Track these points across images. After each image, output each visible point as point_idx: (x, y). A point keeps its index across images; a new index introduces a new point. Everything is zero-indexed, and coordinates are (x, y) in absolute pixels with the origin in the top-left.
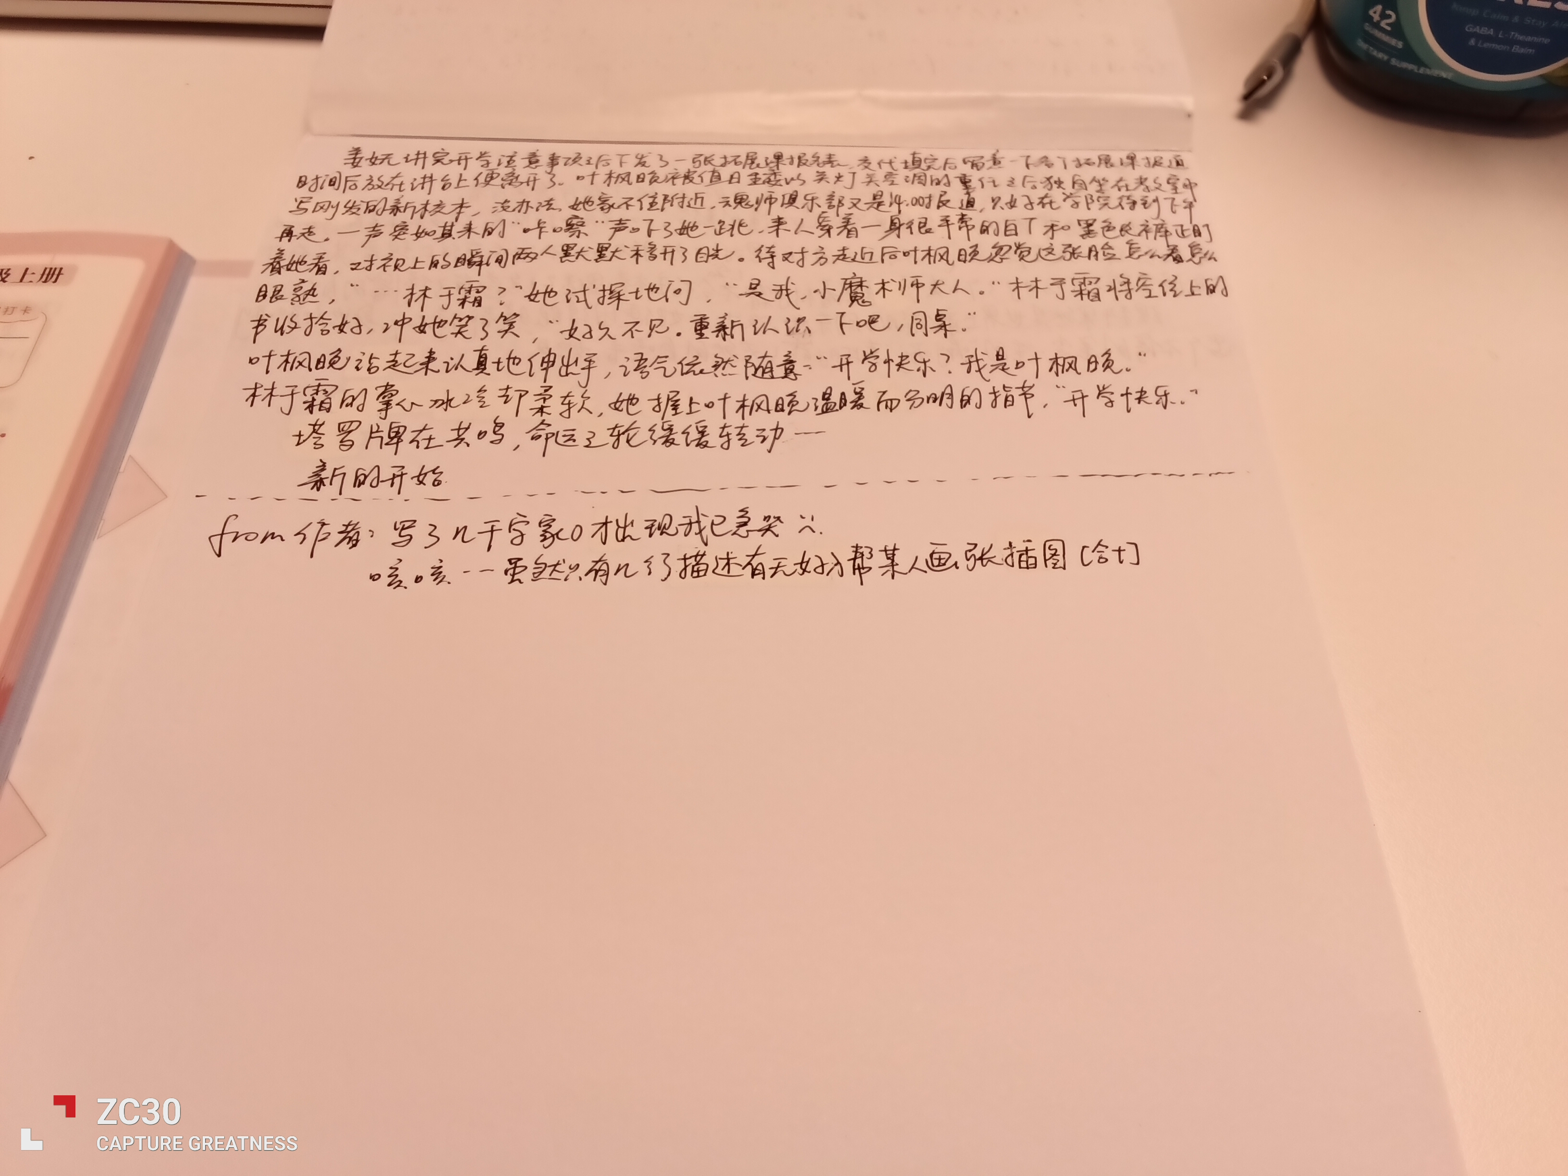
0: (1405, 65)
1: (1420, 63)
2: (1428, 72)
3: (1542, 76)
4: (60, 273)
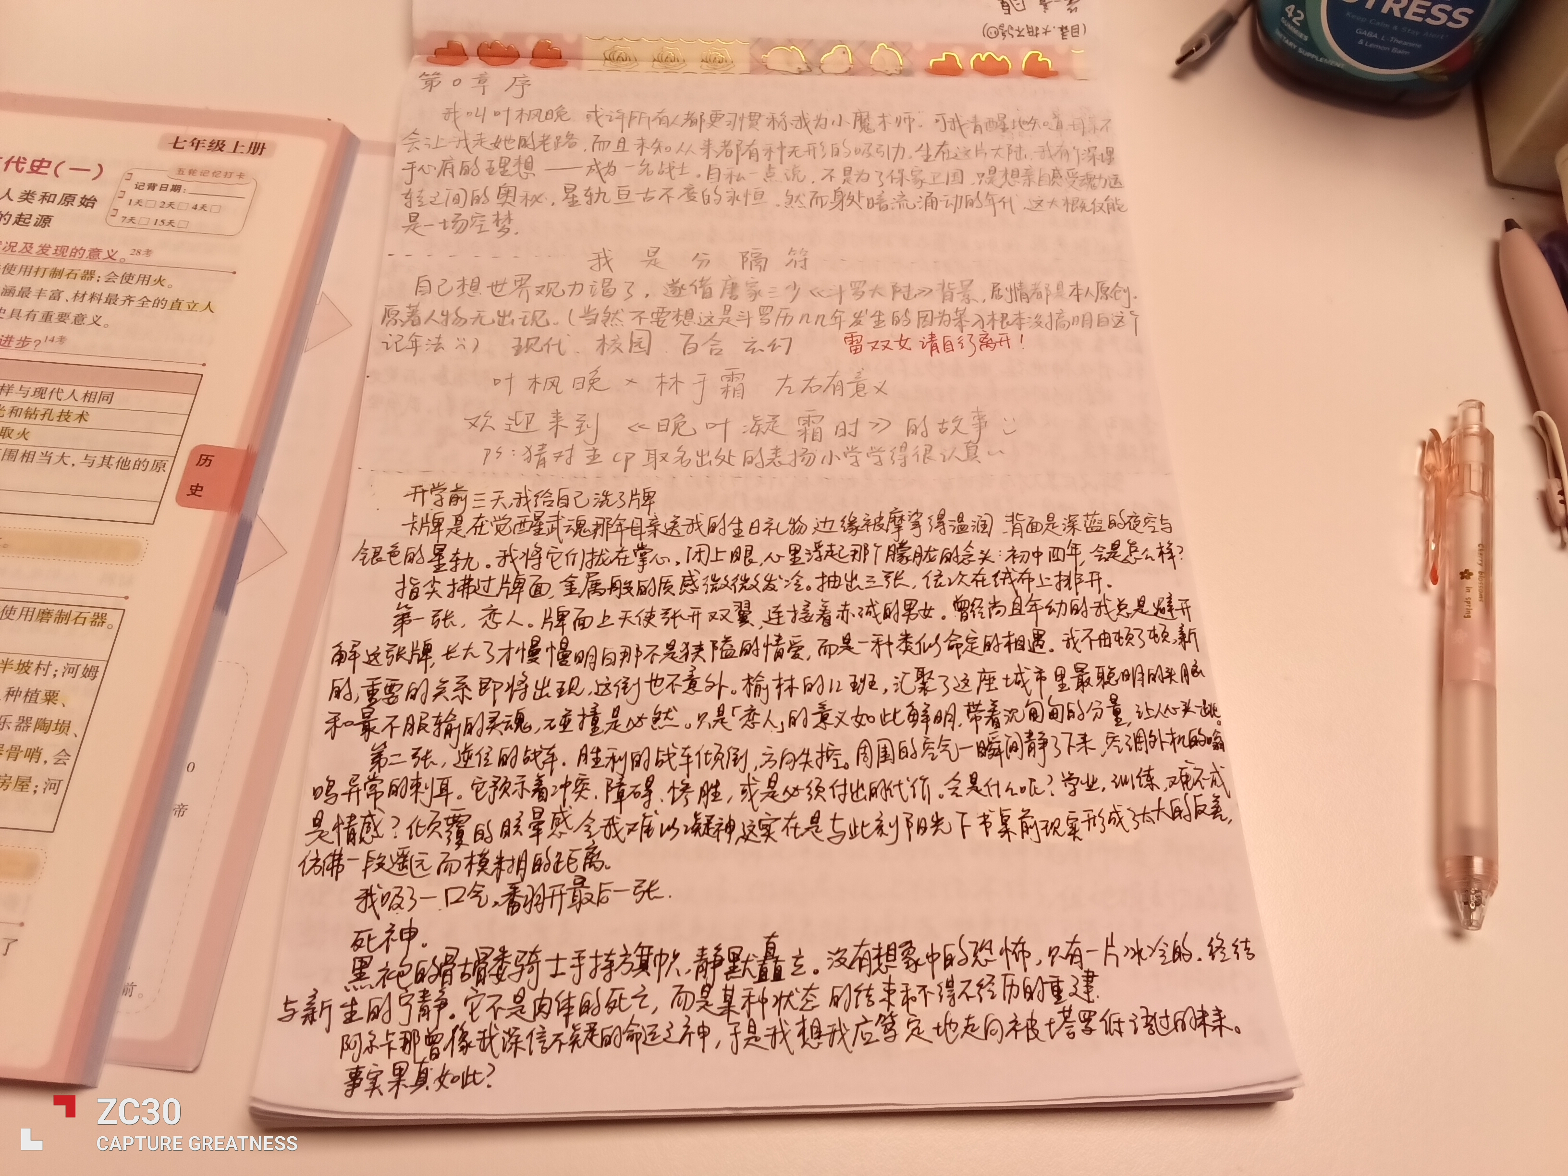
0: (1308, 54)
1: (1320, 54)
2: (1327, 61)
3: (1415, 72)
4: (263, 148)
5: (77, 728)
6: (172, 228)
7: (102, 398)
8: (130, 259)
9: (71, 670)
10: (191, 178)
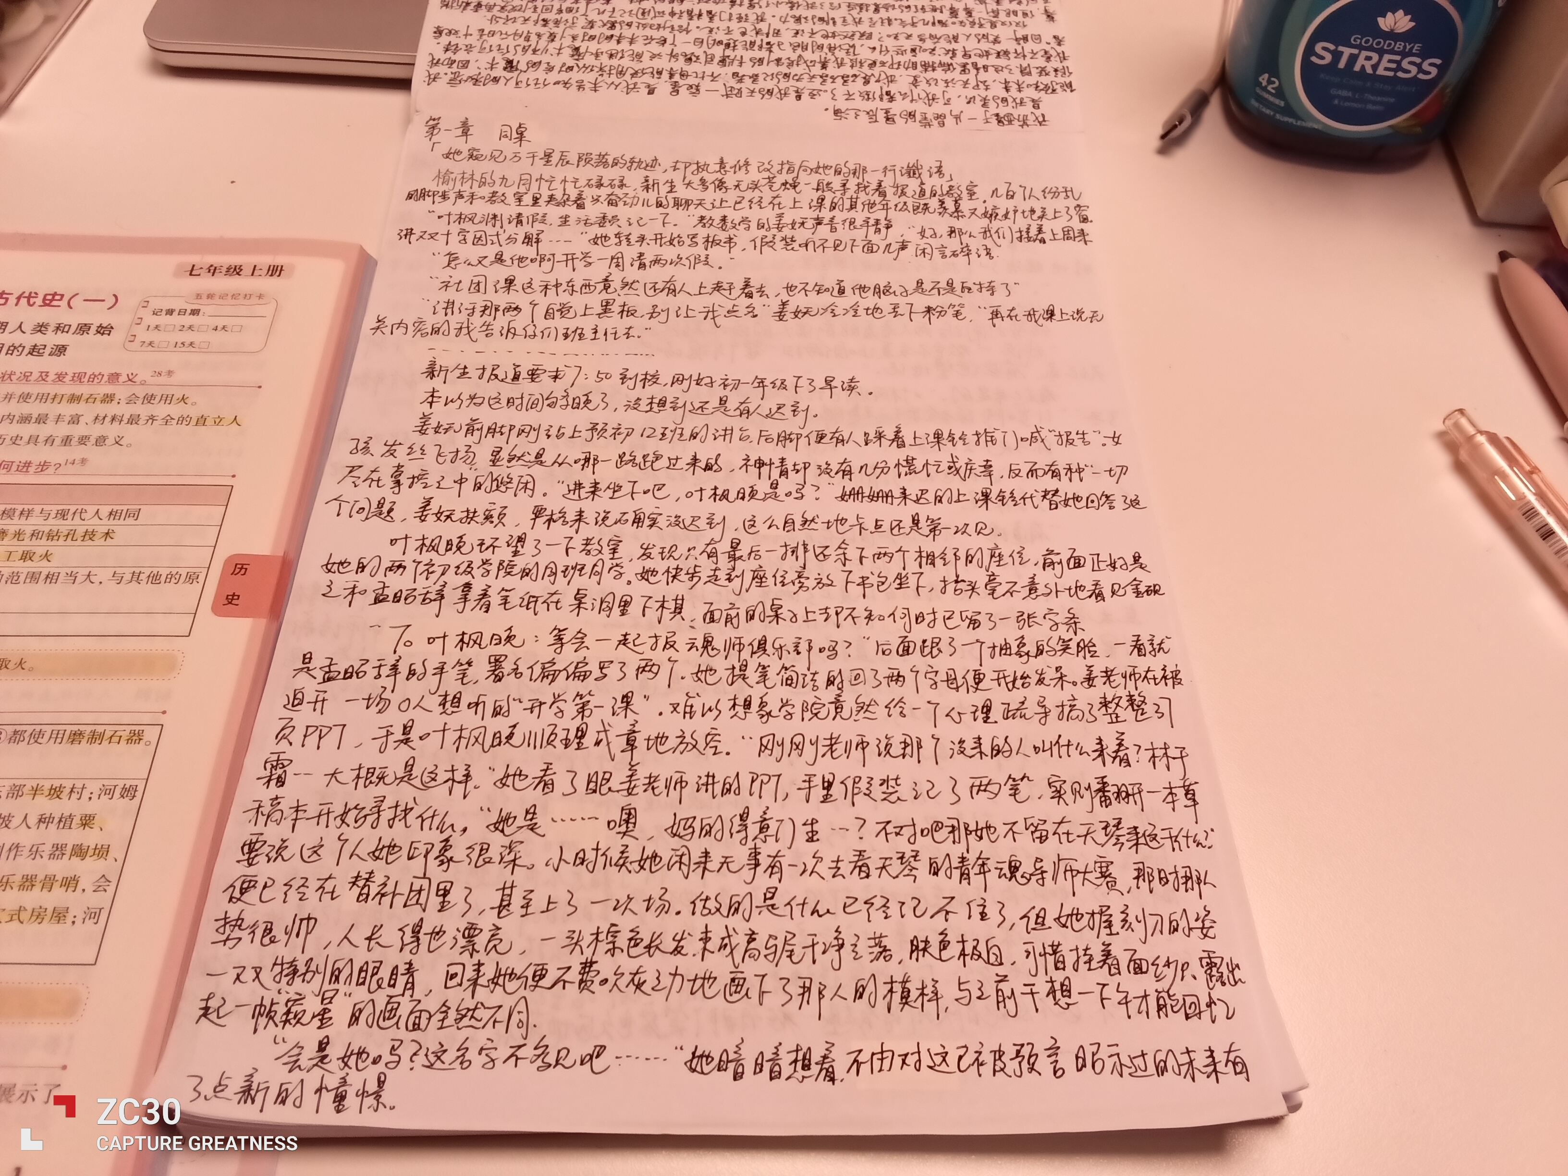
0: (1286, 119)
1: (1298, 118)
2: (1304, 124)
3: (1390, 127)
4: (281, 270)
5: (117, 852)
6: (193, 350)
7: (128, 514)
8: (150, 380)
9: (108, 792)
10: (210, 301)
